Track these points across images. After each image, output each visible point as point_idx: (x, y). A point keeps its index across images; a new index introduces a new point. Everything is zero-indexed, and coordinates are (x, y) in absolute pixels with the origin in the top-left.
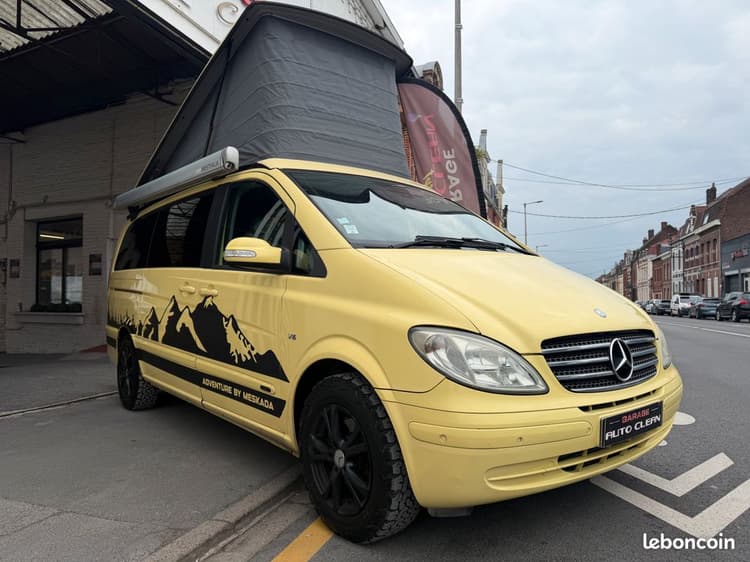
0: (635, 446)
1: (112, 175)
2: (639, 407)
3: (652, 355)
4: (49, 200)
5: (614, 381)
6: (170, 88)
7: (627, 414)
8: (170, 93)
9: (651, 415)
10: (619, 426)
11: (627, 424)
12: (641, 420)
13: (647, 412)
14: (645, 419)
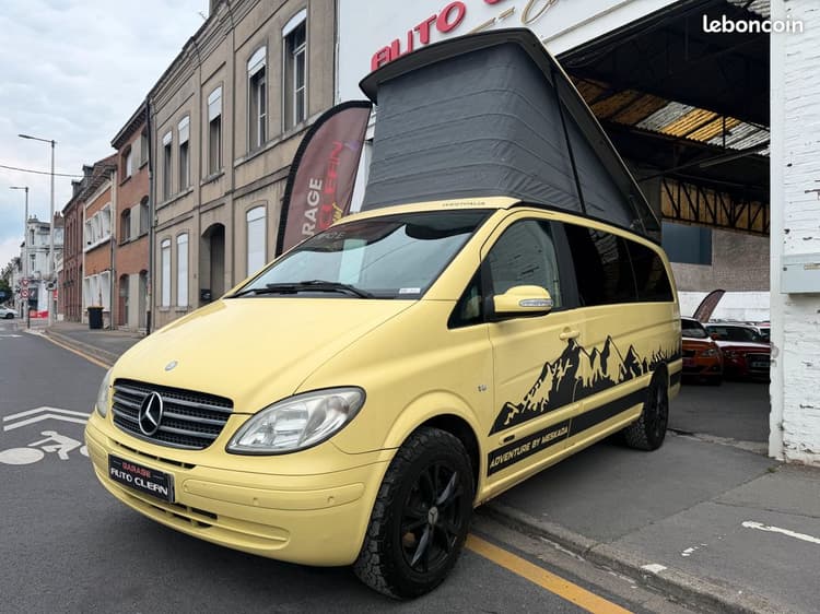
0: (163, 510)
2: (145, 465)
3: (219, 429)
5: (159, 436)
7: (132, 464)
9: (154, 481)
10: (120, 469)
11: (127, 472)
12: (141, 477)
13: (148, 475)
14: (146, 480)
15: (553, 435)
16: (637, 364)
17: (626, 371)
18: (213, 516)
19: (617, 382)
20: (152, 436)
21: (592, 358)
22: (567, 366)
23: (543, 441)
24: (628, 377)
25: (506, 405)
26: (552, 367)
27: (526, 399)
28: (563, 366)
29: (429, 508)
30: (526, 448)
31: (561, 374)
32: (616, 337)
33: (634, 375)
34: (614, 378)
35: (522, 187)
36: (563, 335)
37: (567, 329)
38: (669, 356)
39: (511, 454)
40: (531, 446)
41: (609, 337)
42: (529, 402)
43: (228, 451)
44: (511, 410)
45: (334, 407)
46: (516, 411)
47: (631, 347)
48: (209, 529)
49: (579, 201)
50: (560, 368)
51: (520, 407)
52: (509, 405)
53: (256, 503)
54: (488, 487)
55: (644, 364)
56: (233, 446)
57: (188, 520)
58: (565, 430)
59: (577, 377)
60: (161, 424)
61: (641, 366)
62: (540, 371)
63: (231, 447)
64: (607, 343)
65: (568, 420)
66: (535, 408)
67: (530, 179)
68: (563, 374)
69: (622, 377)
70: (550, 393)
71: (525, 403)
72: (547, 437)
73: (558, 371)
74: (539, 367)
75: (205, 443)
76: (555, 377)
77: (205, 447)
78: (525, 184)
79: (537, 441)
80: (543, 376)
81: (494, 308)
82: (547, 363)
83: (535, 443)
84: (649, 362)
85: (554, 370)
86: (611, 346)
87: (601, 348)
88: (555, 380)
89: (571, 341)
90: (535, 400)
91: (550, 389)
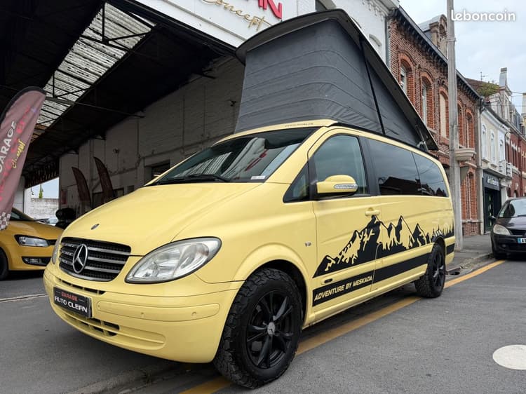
0: (87, 324)
1: (184, 132)
2: (74, 292)
3: (120, 267)
4: (155, 153)
5: (84, 274)
6: (210, 67)
7: (66, 292)
8: (210, 70)
9: (79, 303)
10: (60, 296)
11: (64, 298)
12: (72, 301)
13: (75, 299)
14: (75, 303)
15: (362, 281)
16: (422, 237)
17: (414, 241)
18: (117, 327)
19: (407, 248)
20: (80, 274)
21: (389, 230)
22: (371, 234)
23: (354, 285)
24: (416, 245)
25: (325, 258)
26: (360, 234)
27: (340, 254)
28: (368, 234)
29: (268, 324)
30: (341, 288)
31: (366, 239)
32: (407, 217)
33: (420, 244)
34: (406, 245)
35: (339, 115)
36: (368, 212)
37: (371, 209)
38: (445, 234)
39: (330, 292)
40: (345, 287)
41: (401, 217)
42: (343, 257)
43: (127, 281)
44: (330, 262)
45: (199, 252)
46: (334, 262)
47: (418, 224)
48: (115, 336)
49: (380, 126)
50: (366, 235)
51: (336, 259)
52: (328, 258)
53: (143, 316)
54: (314, 314)
55: (427, 237)
56: (130, 278)
57: (101, 330)
58: (370, 278)
59: (378, 242)
60: (86, 265)
61: (425, 239)
62: (351, 236)
63: (128, 279)
64: (400, 220)
65: (372, 271)
66: (347, 261)
67: (345, 109)
68: (368, 239)
69: (411, 245)
70: (358, 251)
71: (340, 257)
72: (357, 282)
73: (364, 237)
74: (350, 233)
75: (112, 277)
76: (362, 241)
77: (112, 279)
78: (342, 112)
79: (349, 285)
80: (353, 239)
81: (317, 190)
82: (356, 231)
83: (348, 285)
84: (431, 237)
85: (362, 236)
86: (403, 223)
87: (395, 224)
88: (362, 243)
89: (374, 217)
90: (347, 256)
91: (359, 249)
